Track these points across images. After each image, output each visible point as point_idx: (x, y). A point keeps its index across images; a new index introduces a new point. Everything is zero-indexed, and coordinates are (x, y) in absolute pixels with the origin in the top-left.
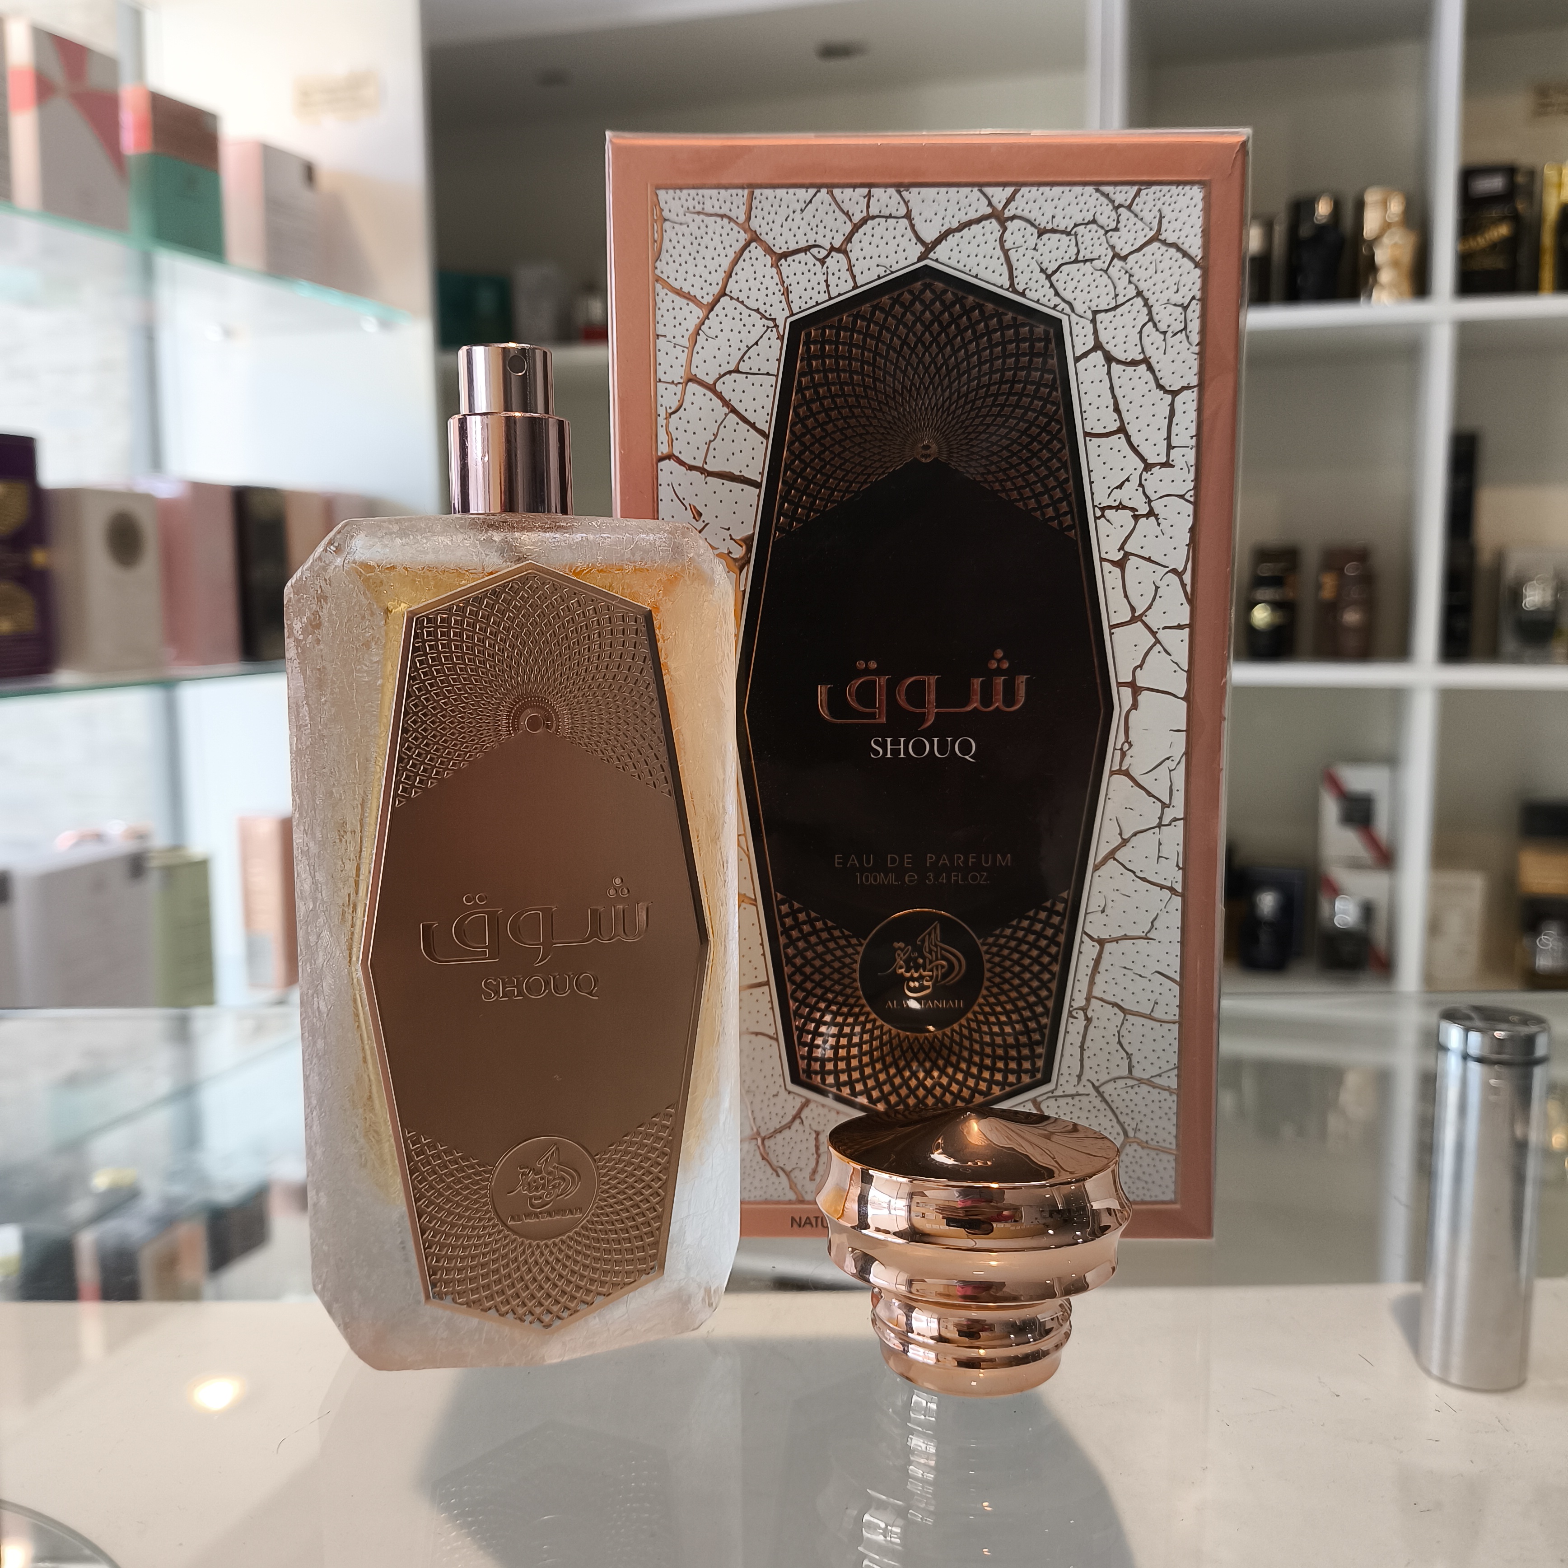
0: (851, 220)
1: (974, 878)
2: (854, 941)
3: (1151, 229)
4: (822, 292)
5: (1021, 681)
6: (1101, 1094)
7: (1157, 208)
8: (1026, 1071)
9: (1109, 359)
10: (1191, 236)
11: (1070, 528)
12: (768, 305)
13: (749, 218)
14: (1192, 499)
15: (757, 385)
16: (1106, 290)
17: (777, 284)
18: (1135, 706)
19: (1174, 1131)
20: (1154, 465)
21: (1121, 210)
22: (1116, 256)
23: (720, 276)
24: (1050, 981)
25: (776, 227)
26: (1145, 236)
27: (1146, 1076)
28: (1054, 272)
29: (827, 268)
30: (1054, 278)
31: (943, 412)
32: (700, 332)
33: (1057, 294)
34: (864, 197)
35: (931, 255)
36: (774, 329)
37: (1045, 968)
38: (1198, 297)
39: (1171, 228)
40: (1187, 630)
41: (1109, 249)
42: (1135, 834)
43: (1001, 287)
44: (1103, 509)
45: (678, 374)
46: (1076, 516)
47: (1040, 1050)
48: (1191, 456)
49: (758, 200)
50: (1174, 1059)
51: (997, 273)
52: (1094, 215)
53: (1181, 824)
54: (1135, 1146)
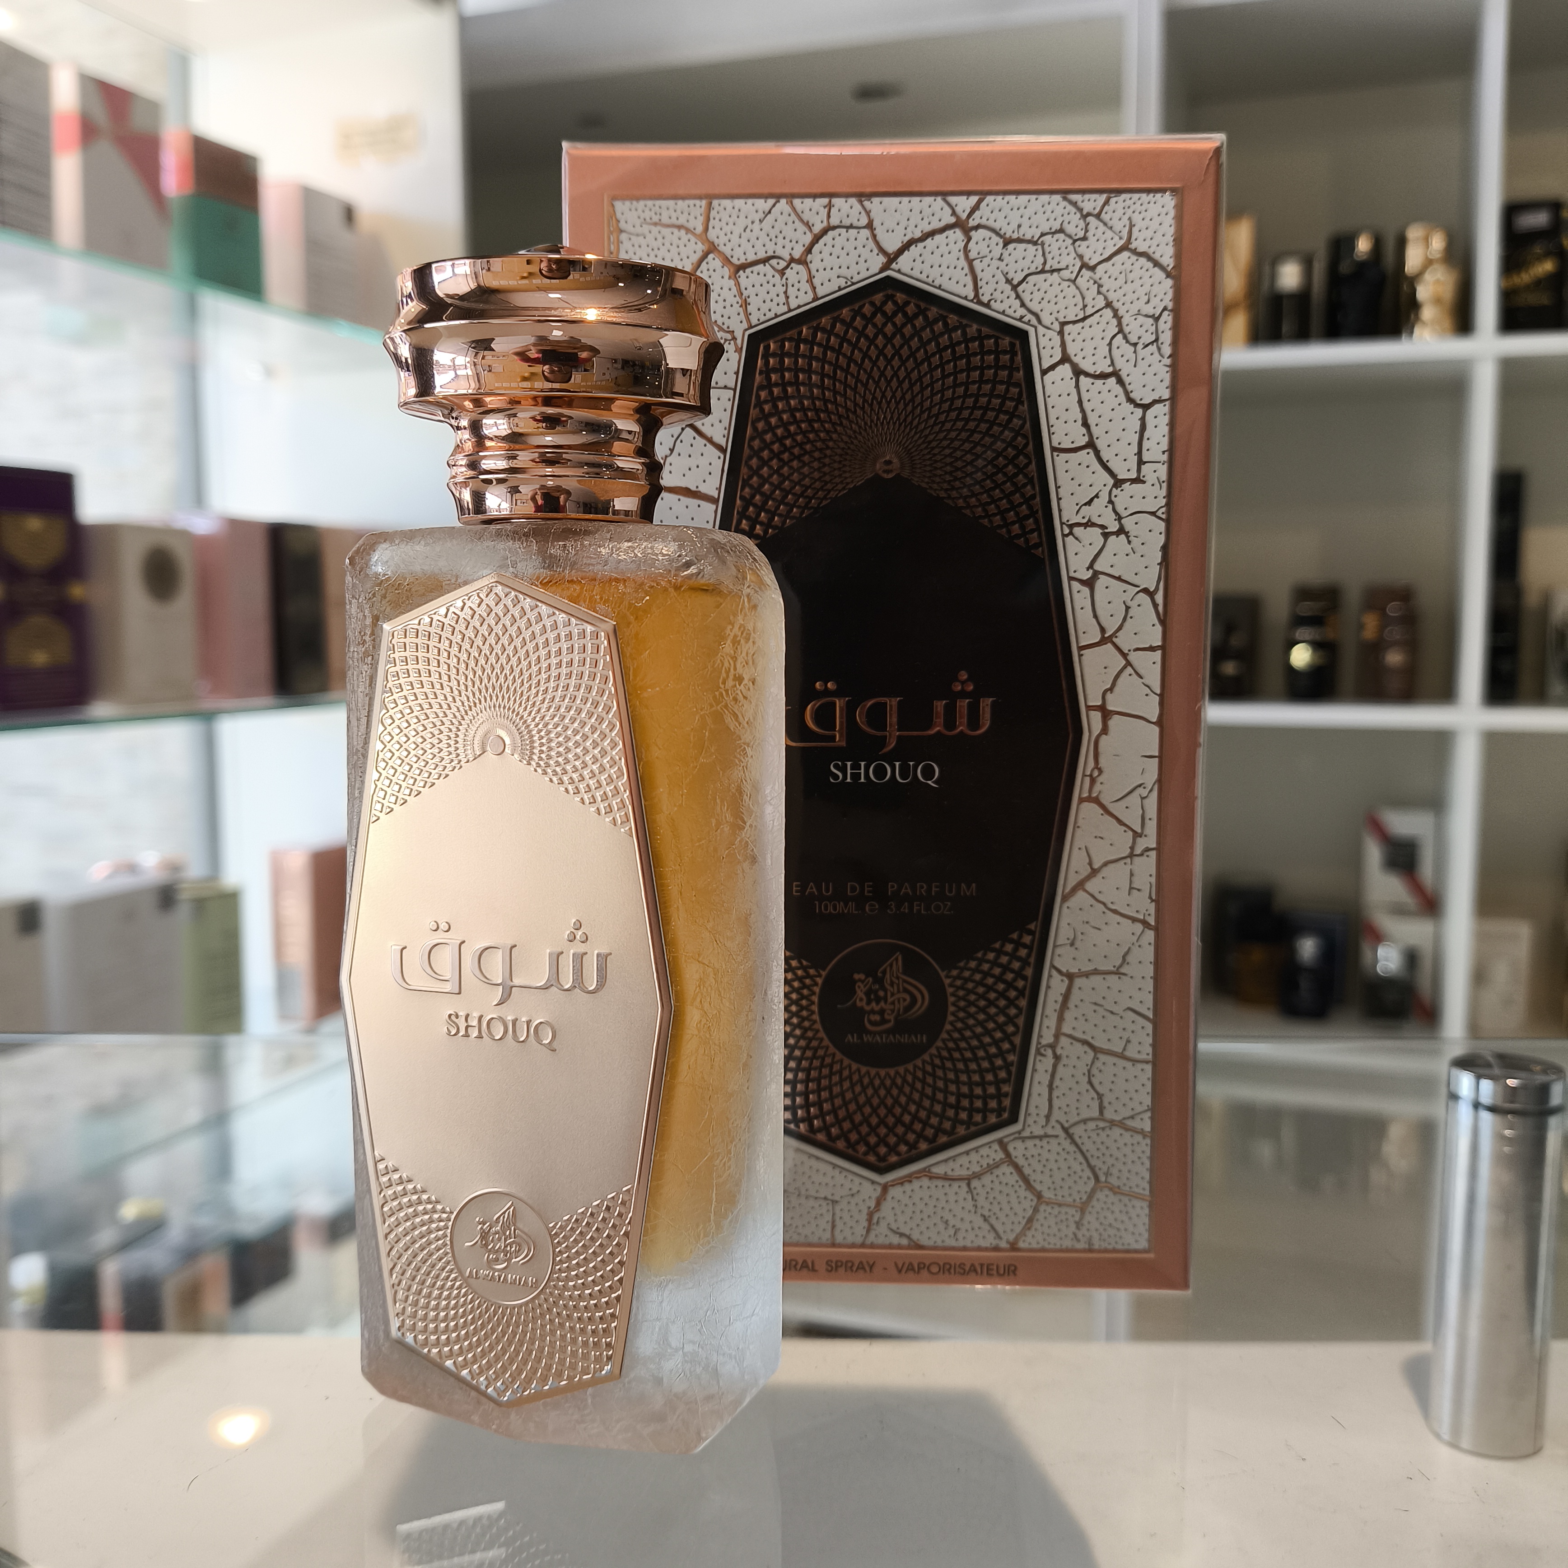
0: (811, 231)
1: (938, 908)
2: (812, 972)
3: (1121, 238)
4: (781, 304)
5: (986, 704)
6: (1070, 1136)
7: (1126, 217)
8: (992, 1111)
9: (1078, 372)
10: (1163, 246)
11: (1037, 545)
12: (726, 317)
13: (706, 229)
14: (1164, 516)
15: (715, 398)
16: (1075, 301)
17: (735, 296)
18: (1105, 730)
19: (1147, 1176)
20: (1124, 481)
21: (1089, 219)
22: (1084, 266)
24: (1017, 1016)
25: (735, 238)
26: (1115, 245)
27: (1117, 1118)
28: (1020, 283)
29: (787, 279)
30: (1020, 289)
31: (906, 427)
33: (1023, 305)
34: (825, 207)
35: (894, 266)
36: (732, 342)
37: (1011, 1003)
38: (1170, 308)
39: (1141, 236)
40: (1159, 653)
41: (1077, 259)
42: (1106, 864)
43: (966, 298)
44: (1071, 527)
46: (1043, 533)
47: (1006, 1088)
48: (1163, 471)
49: (716, 211)
50: (1148, 1101)
51: (961, 284)
52: (1062, 224)
53: (1153, 854)
54: (1106, 1192)
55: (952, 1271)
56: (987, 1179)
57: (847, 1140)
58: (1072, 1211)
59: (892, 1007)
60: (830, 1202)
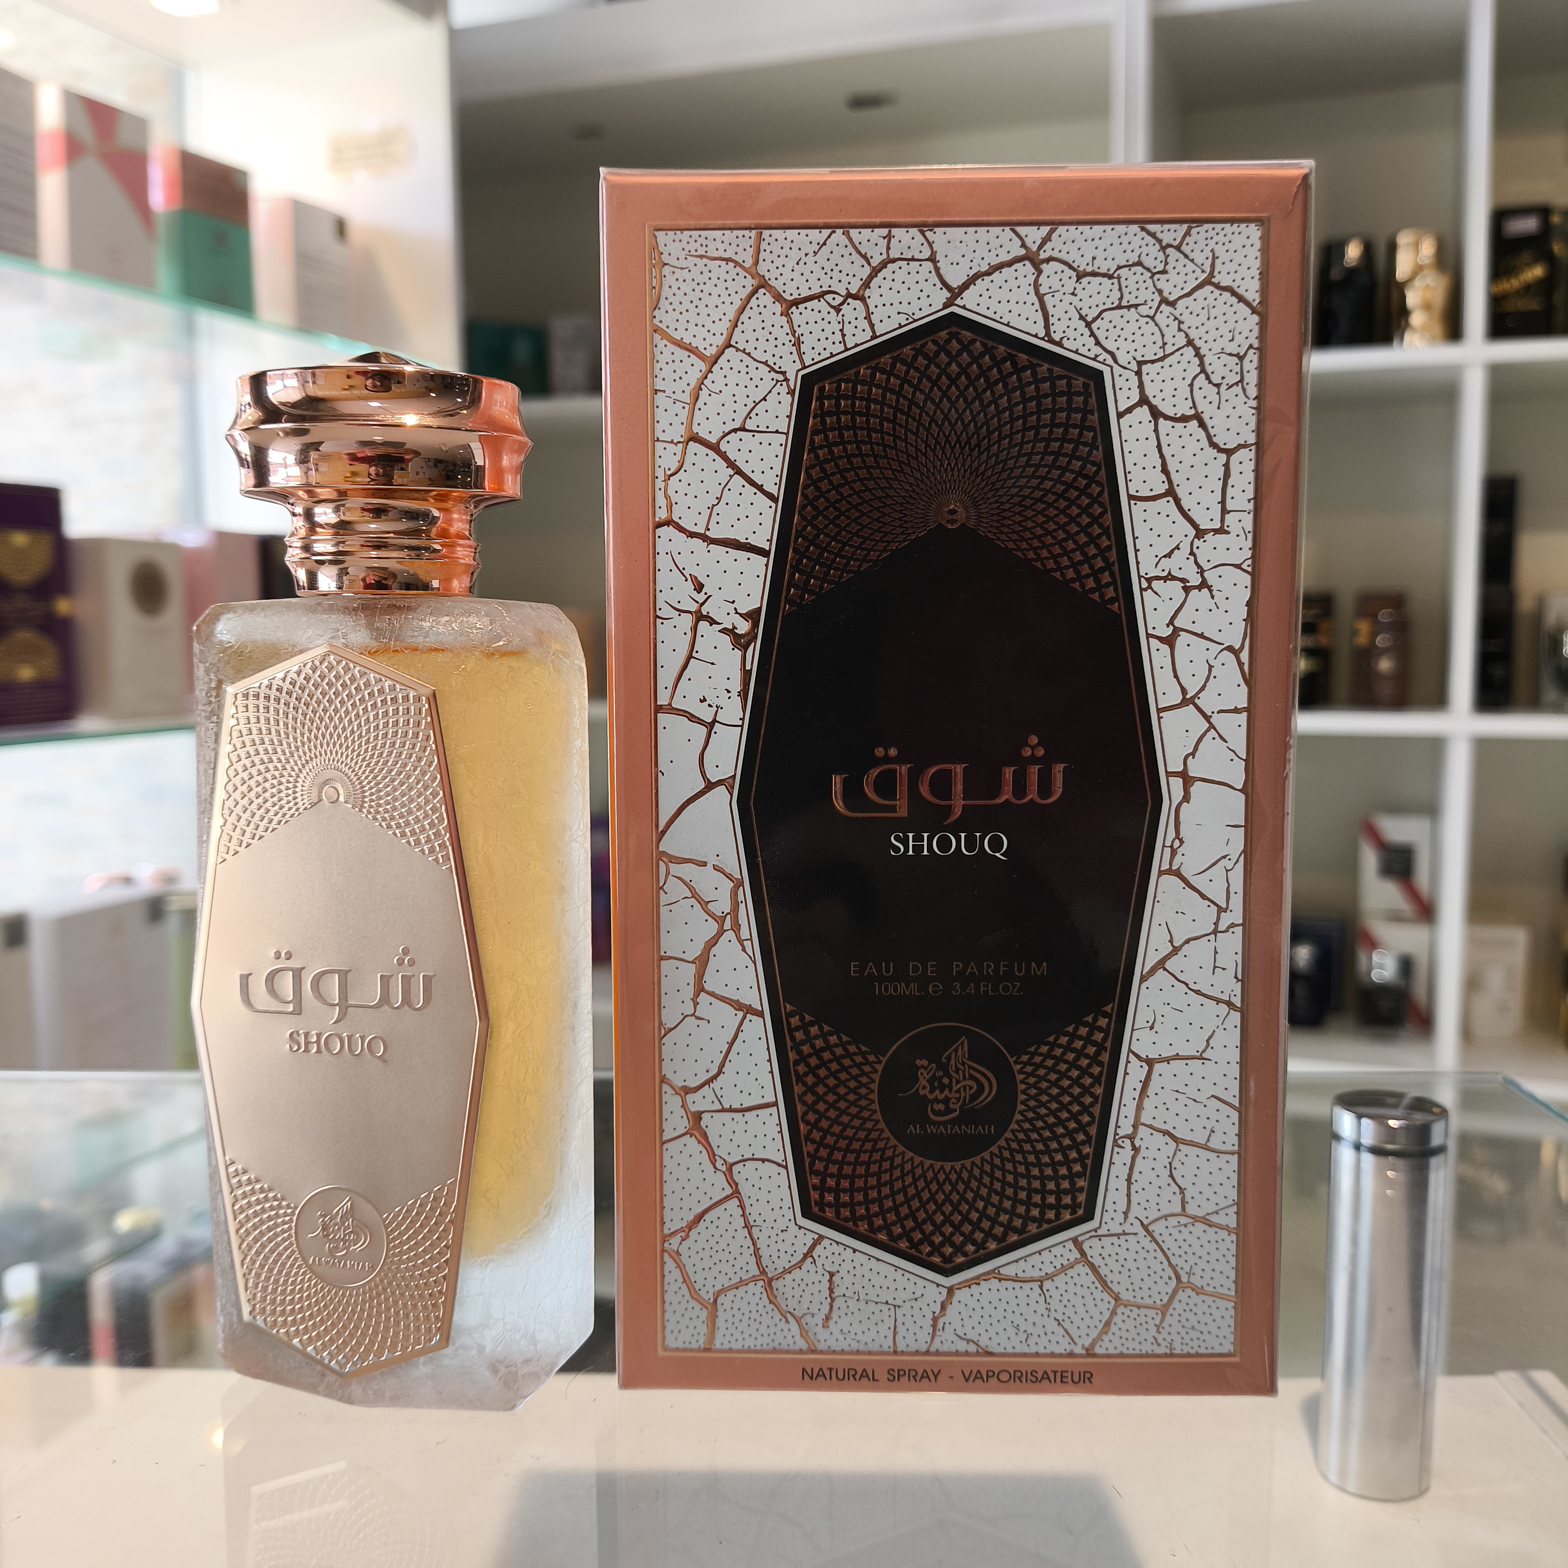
0: (869, 264)
1: (1006, 988)
2: (872, 1058)
3: (1203, 271)
4: (837, 343)
5: (1058, 769)
6: (1149, 1233)
7: (1209, 248)
8: (1066, 1207)
9: (1156, 414)
10: (1248, 279)
11: (1113, 600)
12: (777, 356)
13: (756, 263)
14: (1249, 569)
15: (765, 444)
16: (1154, 338)
17: (787, 334)
18: (1186, 798)
19: (1233, 1275)
20: (1206, 531)
21: (1169, 251)
22: (1164, 301)
23: (725, 325)
24: (1092, 1105)
25: (787, 271)
26: (1196, 279)
27: (1200, 1213)
28: (1095, 319)
29: (843, 316)
30: (1094, 326)
31: (971, 473)
32: (703, 386)
33: (1098, 343)
34: (884, 238)
35: (958, 301)
36: (784, 383)
37: (1086, 1090)
38: (1256, 345)
39: (1224, 269)
41: (1156, 293)
42: (1187, 941)
43: (1036, 336)
44: (1149, 580)
45: (678, 432)
46: (1120, 587)
47: (1081, 1183)
48: (1248, 521)
49: (766, 242)
50: (1233, 1194)
51: (1031, 321)
52: (1139, 256)
53: (1239, 930)
54: (1189, 1292)
55: (1024, 1379)
56: (1060, 1280)
57: (910, 1240)
58: (1151, 1313)
59: (958, 1095)
60: (892, 1308)
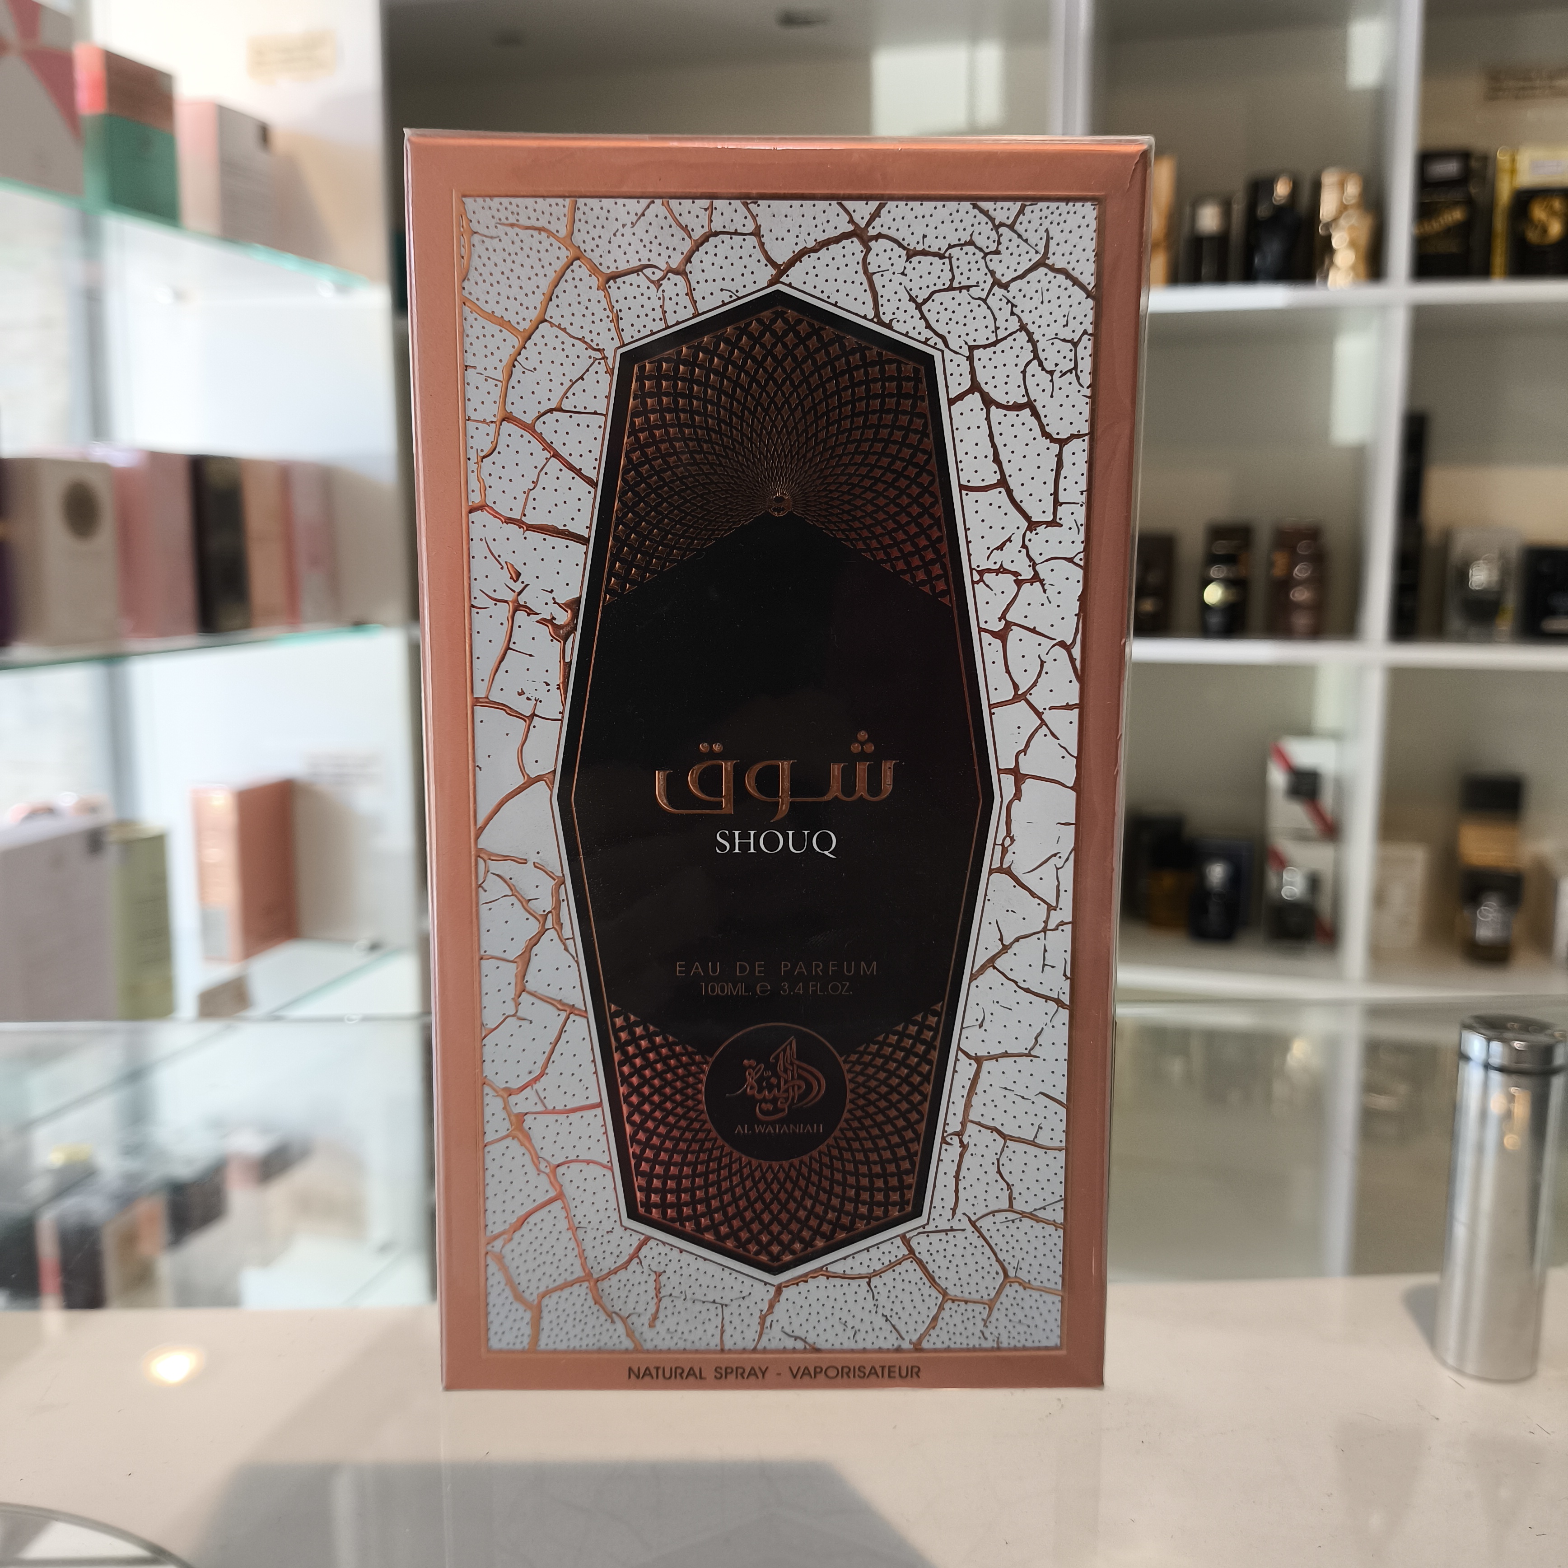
0: (690, 237)
1: (834, 989)
2: (698, 1058)
3: (1037, 252)
4: (657, 320)
6: (978, 1229)
7: (1043, 228)
8: (894, 1204)
9: (988, 402)
10: (1083, 260)
11: (943, 593)
12: (595, 333)
13: (571, 233)
14: (1082, 563)
15: (583, 425)
16: (986, 322)
17: (605, 309)
18: (1018, 795)
19: (1059, 1270)
20: (1040, 523)
21: (1002, 230)
22: (996, 283)
23: (537, 300)
24: (921, 1103)
25: (603, 243)
26: (1030, 260)
27: (1028, 1209)
28: (925, 301)
29: (663, 291)
30: (925, 308)
31: (799, 460)
32: (516, 363)
33: (928, 326)
34: (706, 210)
35: (784, 279)
36: (602, 361)
37: (915, 1089)
38: (1090, 331)
39: (1059, 251)
40: (1076, 711)
41: (989, 274)
42: (1017, 940)
43: (865, 317)
44: (981, 573)
45: (491, 411)
46: (951, 579)
47: (910, 1180)
48: (1080, 514)
49: (581, 211)
50: (1060, 1190)
51: (860, 301)
52: (971, 235)
53: (1068, 928)
54: (1016, 1286)
55: (851, 1375)
56: (888, 1276)
57: (738, 1239)
58: (979, 1308)
59: (785, 1095)
60: (720, 1307)
